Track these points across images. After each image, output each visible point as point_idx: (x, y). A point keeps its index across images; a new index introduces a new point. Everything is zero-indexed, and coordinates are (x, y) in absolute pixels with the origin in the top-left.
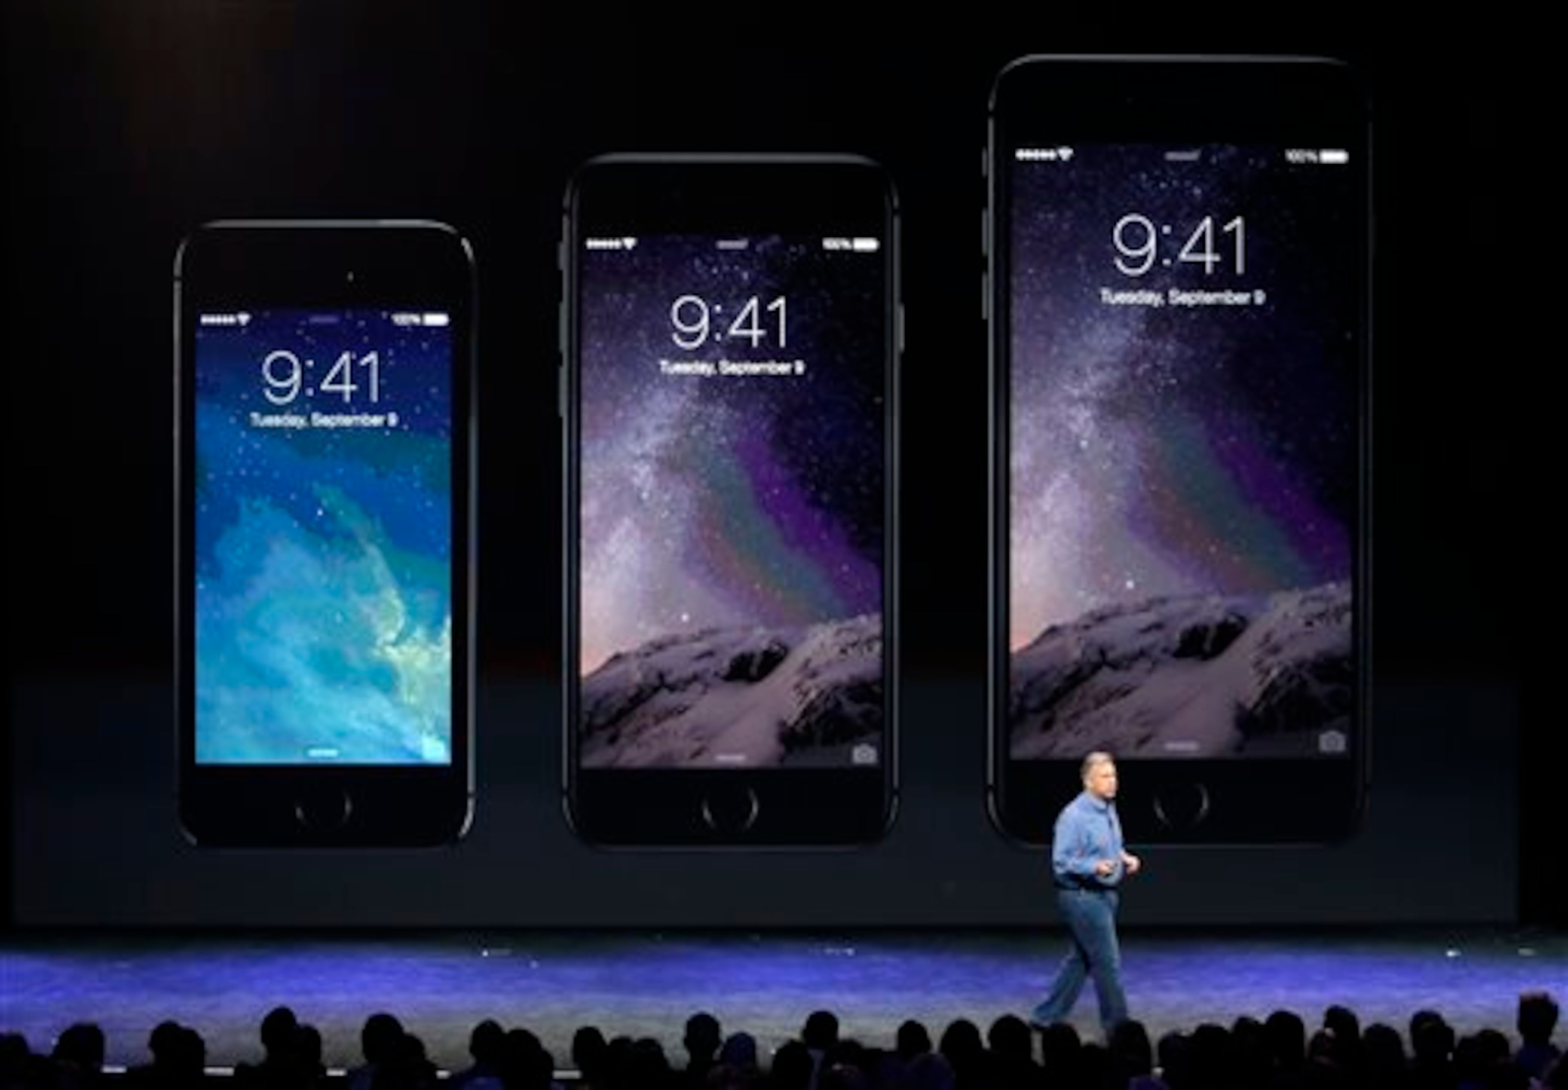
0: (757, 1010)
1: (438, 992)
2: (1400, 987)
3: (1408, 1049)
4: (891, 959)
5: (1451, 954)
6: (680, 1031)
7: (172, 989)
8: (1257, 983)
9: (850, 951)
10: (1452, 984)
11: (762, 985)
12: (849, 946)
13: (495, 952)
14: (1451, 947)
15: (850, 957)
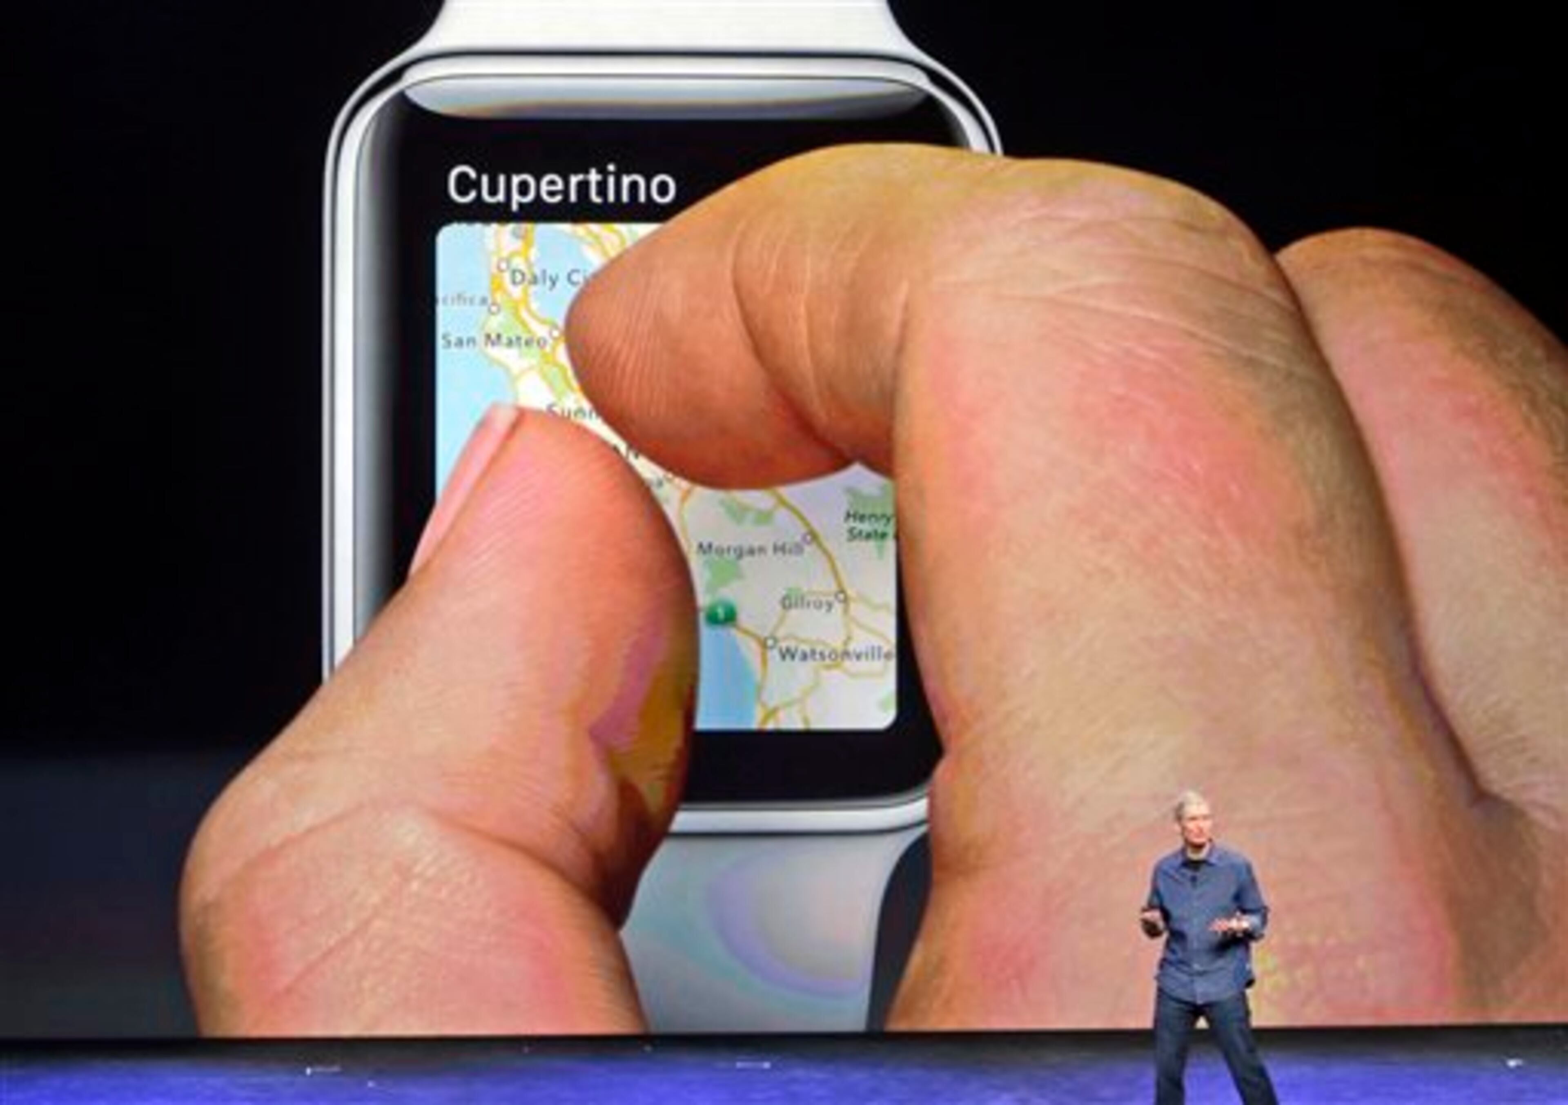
4: (818, 1075)
5: (1512, 1063)
9: (767, 1065)
12: (763, 1060)
13: (319, 1069)
14: (1512, 1057)
15: (763, 1071)
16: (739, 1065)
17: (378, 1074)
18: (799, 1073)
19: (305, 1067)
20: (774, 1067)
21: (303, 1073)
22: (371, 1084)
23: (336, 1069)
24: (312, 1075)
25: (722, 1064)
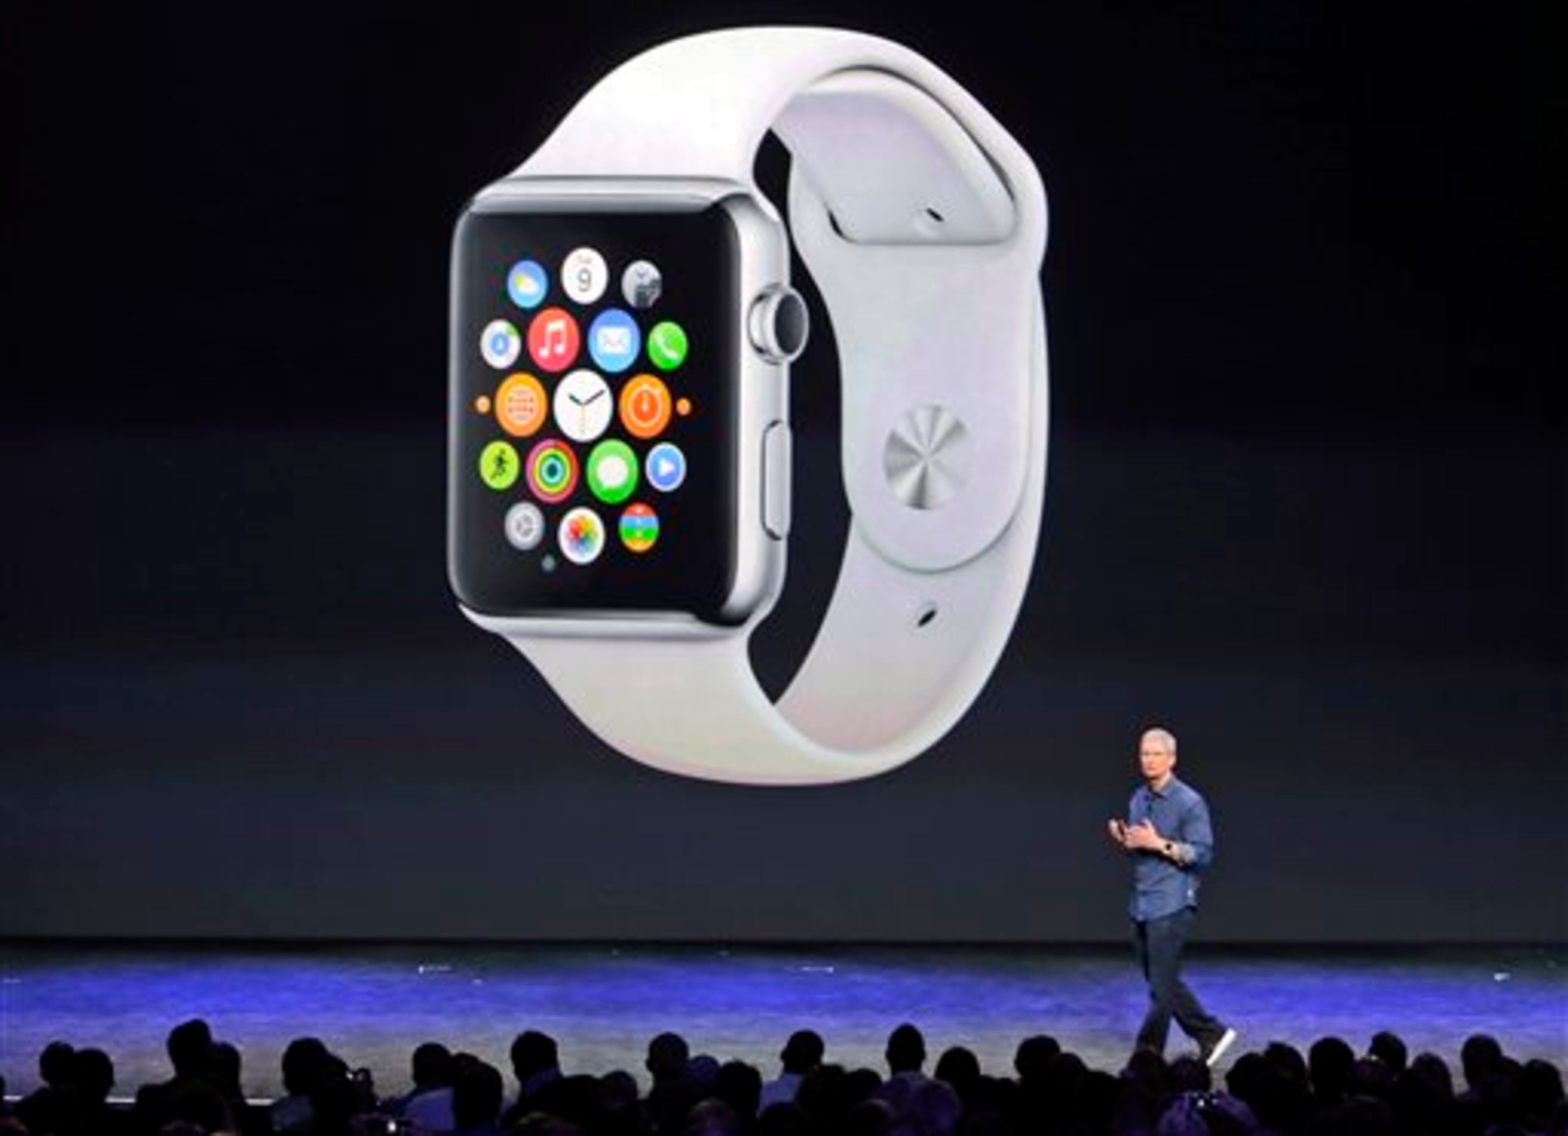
0: (726, 1033)
1: (369, 1012)
2: (1445, 1013)
3: (1459, 1084)
4: (876, 978)
5: (1499, 977)
6: (643, 1056)
7: (68, 1009)
8: (1286, 1009)
9: (830, 969)
10: (1500, 1010)
11: (733, 1006)
12: (830, 965)
13: (431, 968)
14: (1501, 971)
15: (830, 975)
16: (806, 969)
17: (483, 973)
18: (859, 977)
19: (418, 966)
20: (835, 970)
21: (417, 971)
22: (478, 982)
23: (445, 968)
24: (425, 973)
25: (790, 968)
